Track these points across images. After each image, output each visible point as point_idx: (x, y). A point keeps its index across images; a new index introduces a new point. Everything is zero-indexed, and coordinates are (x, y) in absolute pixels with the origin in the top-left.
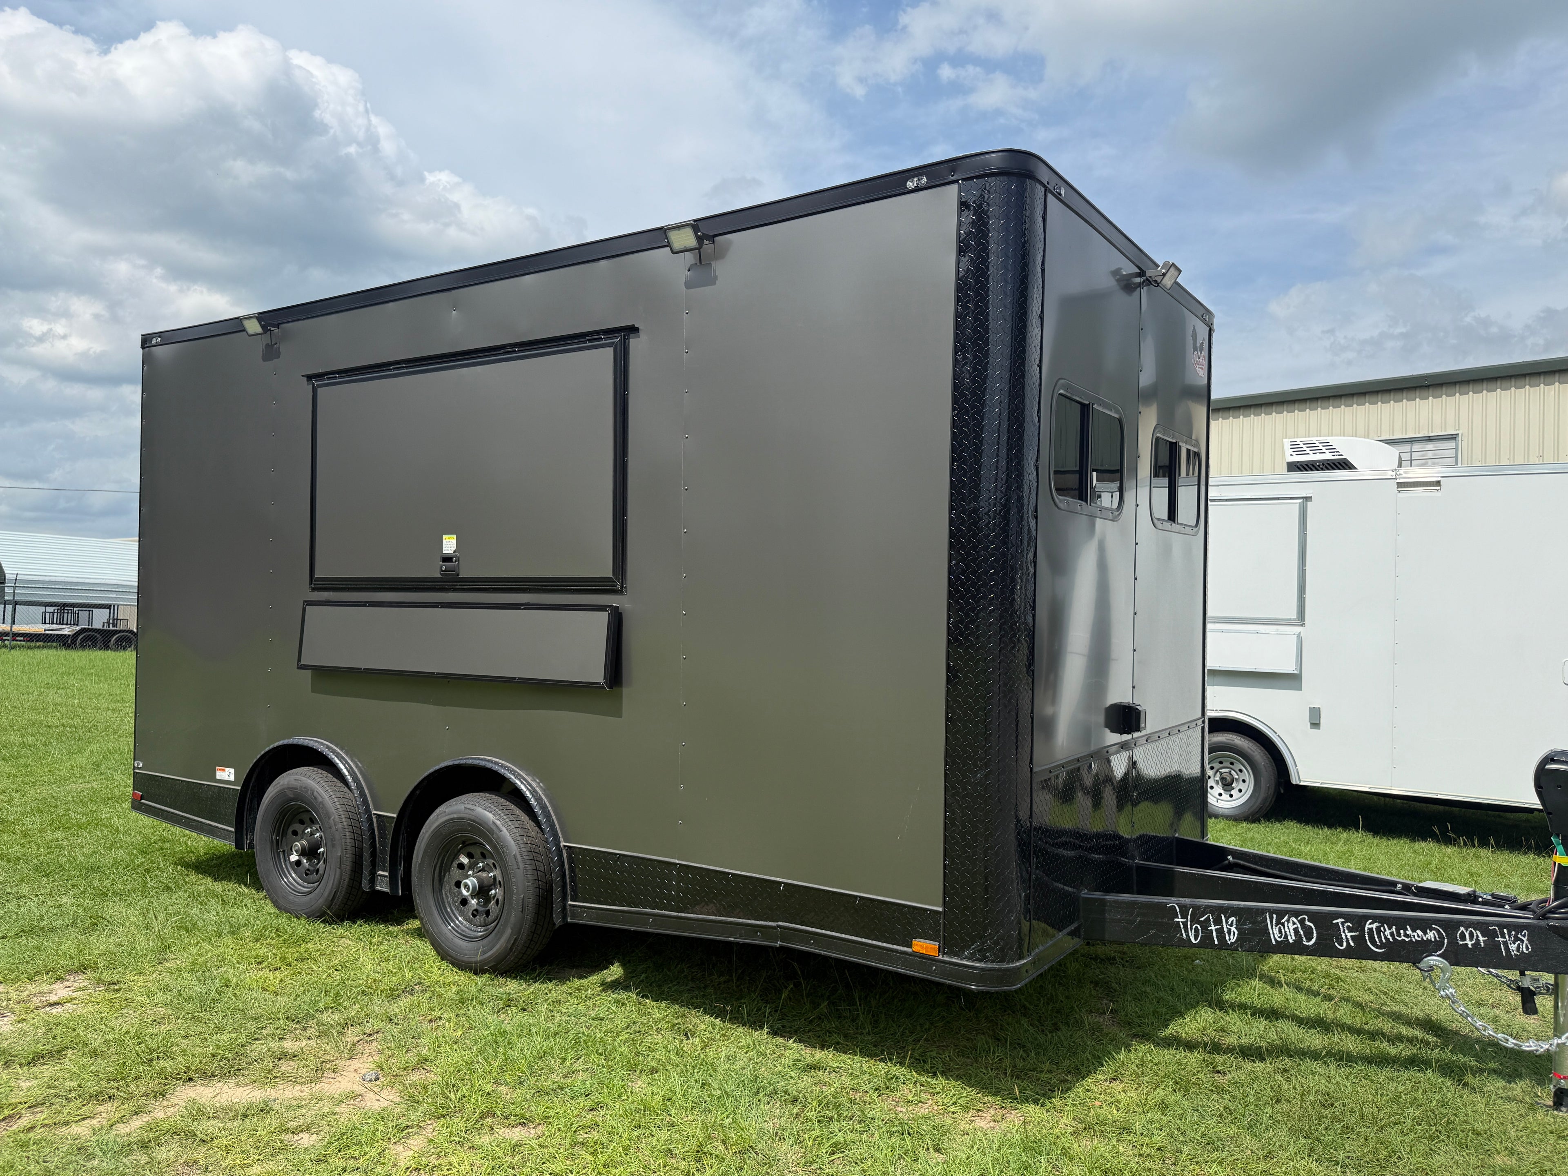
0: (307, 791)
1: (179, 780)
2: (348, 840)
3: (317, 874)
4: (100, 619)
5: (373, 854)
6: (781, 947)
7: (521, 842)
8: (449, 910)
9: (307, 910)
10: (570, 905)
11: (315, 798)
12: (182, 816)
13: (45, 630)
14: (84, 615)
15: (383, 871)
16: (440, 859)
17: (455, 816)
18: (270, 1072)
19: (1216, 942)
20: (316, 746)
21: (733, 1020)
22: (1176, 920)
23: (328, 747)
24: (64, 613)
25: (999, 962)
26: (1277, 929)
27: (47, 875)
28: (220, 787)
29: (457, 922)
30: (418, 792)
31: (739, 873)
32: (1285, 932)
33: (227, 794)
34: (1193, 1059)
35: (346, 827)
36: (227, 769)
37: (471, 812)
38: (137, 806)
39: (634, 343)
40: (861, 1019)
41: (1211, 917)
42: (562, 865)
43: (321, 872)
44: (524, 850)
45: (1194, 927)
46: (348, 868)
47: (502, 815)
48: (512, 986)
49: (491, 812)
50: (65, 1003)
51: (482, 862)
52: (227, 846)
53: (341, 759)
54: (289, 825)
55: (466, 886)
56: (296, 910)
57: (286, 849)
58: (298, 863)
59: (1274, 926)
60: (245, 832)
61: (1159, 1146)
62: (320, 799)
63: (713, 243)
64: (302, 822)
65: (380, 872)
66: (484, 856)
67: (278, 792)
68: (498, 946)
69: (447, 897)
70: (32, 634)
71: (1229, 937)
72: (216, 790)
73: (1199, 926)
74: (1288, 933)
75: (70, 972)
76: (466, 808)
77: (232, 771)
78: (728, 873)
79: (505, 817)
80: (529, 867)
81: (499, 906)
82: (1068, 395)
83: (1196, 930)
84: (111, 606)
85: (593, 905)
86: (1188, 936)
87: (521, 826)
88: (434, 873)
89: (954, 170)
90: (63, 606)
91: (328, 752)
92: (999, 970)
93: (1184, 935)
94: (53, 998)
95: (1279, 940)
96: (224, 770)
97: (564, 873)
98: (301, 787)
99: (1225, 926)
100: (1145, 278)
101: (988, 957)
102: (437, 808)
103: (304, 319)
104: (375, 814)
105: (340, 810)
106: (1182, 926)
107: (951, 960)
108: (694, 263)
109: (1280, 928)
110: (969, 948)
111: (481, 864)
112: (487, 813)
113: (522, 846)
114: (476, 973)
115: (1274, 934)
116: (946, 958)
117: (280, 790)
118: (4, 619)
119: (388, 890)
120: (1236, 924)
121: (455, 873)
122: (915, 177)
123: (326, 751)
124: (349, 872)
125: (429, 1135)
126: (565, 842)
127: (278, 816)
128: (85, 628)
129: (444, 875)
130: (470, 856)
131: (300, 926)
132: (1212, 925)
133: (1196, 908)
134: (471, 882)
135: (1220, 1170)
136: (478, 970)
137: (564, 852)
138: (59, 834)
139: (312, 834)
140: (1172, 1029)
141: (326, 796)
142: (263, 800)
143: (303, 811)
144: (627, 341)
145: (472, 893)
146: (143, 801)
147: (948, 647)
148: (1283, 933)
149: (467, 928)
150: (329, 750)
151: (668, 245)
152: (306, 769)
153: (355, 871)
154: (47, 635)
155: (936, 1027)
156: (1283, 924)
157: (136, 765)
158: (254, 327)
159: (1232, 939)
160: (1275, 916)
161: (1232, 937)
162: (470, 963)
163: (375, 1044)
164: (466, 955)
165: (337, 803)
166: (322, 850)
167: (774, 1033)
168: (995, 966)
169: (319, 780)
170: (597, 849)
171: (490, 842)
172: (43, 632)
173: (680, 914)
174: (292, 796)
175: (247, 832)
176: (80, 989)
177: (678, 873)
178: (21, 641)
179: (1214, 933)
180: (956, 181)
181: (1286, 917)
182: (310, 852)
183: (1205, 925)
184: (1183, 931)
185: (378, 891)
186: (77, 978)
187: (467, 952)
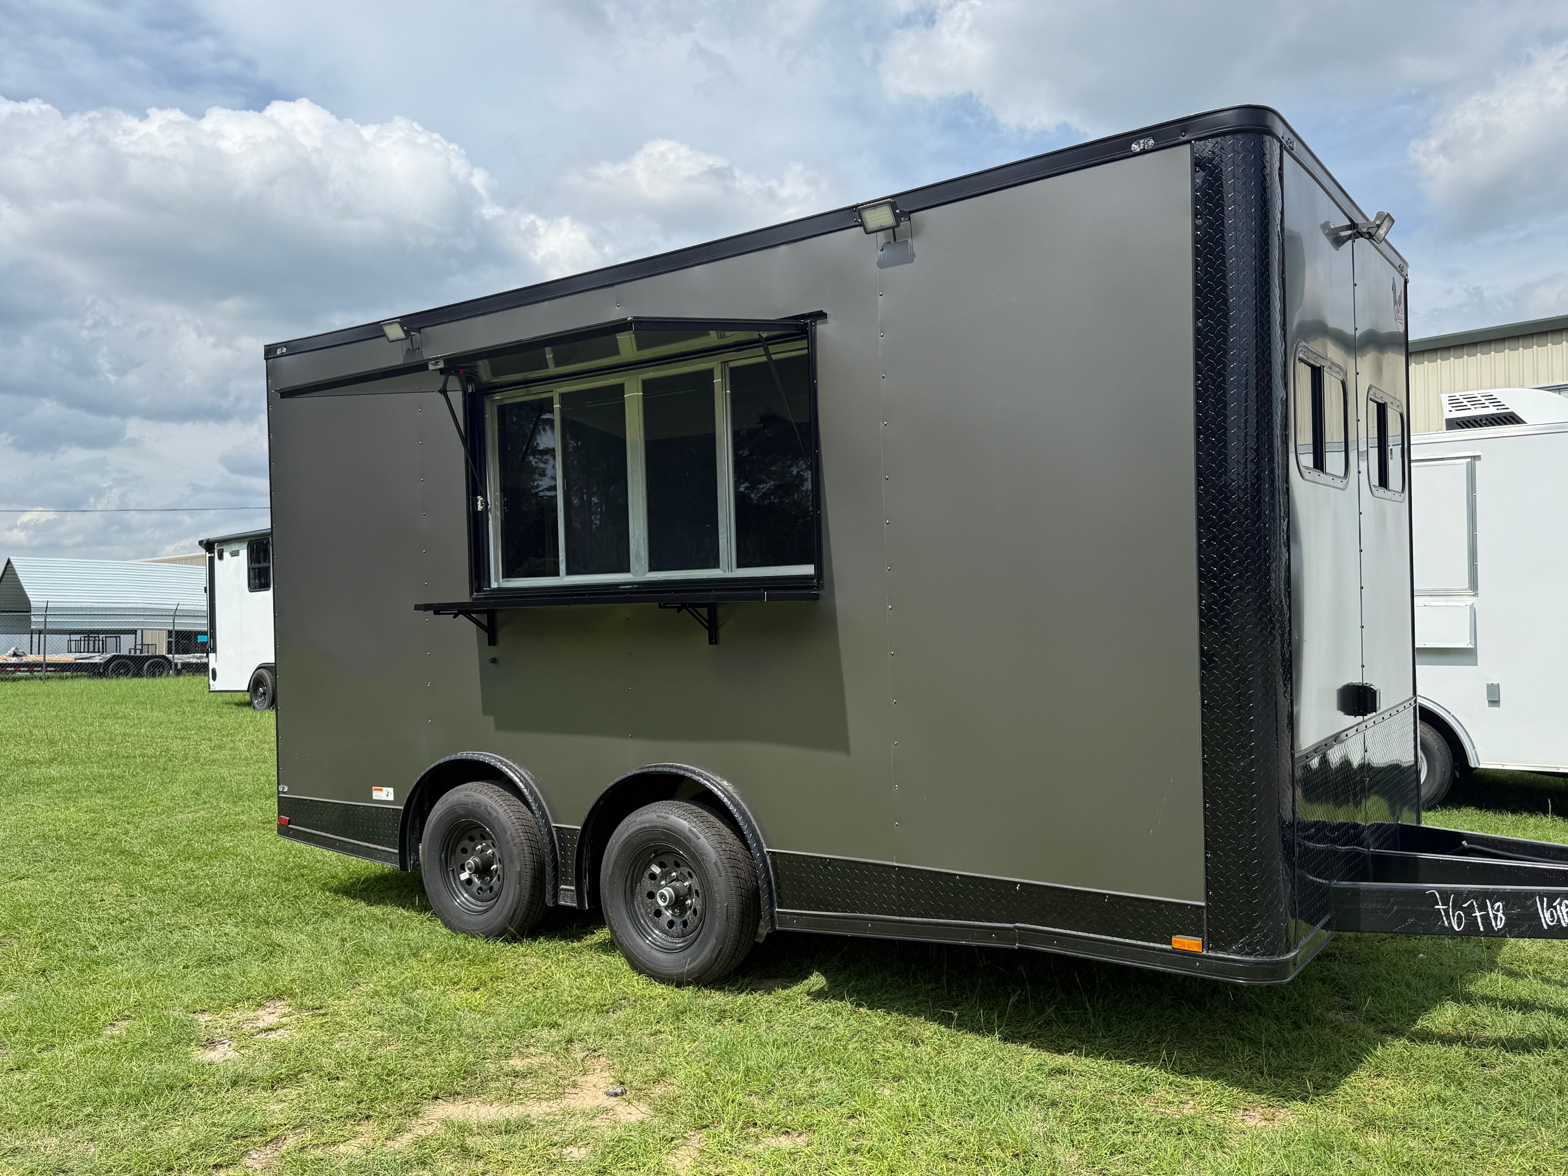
0: (480, 807)
1: (331, 803)
2: (527, 855)
3: (491, 892)
4: (127, 645)
5: (555, 868)
6: (1020, 949)
7: (720, 849)
8: (642, 922)
9: (485, 929)
10: (778, 912)
11: (490, 813)
12: (336, 839)
13: (76, 659)
14: (111, 642)
15: (566, 885)
16: (632, 869)
17: (647, 825)
18: (511, 1090)
19: (1482, 929)
20: (487, 760)
21: (960, 1026)
22: (1437, 907)
23: (500, 761)
24: (88, 640)
25: (1270, 955)
26: (1549, 913)
27: (200, 905)
28: (378, 807)
29: (655, 936)
30: (601, 803)
31: (967, 874)
32: (1558, 916)
33: (386, 814)
34: (1457, 1052)
35: (524, 841)
36: (385, 789)
37: (664, 821)
38: (284, 831)
39: (821, 328)
40: (1093, 1022)
41: (1475, 903)
42: (768, 872)
43: (496, 889)
44: (723, 857)
45: (1456, 914)
46: (528, 883)
47: (698, 822)
48: (718, 998)
49: (686, 819)
50: (278, 1028)
51: (675, 872)
52: (388, 867)
53: (514, 771)
54: (458, 843)
55: (663, 896)
56: (473, 930)
57: (455, 868)
58: (469, 881)
59: (1545, 910)
60: (408, 853)
61: (1451, 1140)
62: (495, 814)
63: (909, 220)
64: (472, 839)
65: (563, 887)
66: (677, 865)
67: (447, 809)
68: (701, 957)
69: (639, 908)
70: (62, 664)
71: (1496, 923)
72: (373, 811)
73: (1461, 913)
74: (1561, 917)
75: (268, 998)
76: (658, 816)
77: (391, 790)
78: (956, 875)
79: (701, 824)
80: (731, 875)
81: (698, 915)
82: (1305, 358)
83: (1459, 917)
84: (136, 631)
85: (803, 912)
86: (1450, 923)
87: (718, 833)
88: (626, 885)
89: (1185, 130)
90: (89, 633)
91: (501, 766)
92: (1271, 963)
93: (1446, 923)
94: (261, 1025)
95: (1551, 924)
96: (381, 790)
97: (770, 879)
98: (473, 803)
99: (1490, 912)
100: (1355, 230)
101: (1258, 950)
102: (624, 818)
103: (449, 322)
104: (554, 827)
105: (517, 824)
106: (1443, 913)
107: (1217, 955)
108: (885, 242)
109: (1551, 911)
110: (1237, 942)
111: (674, 874)
112: (683, 821)
113: (722, 853)
114: (678, 986)
115: (1545, 918)
116: (1211, 954)
117: (450, 807)
118: (31, 650)
119: (575, 905)
120: (1503, 910)
121: (647, 884)
122: (1141, 139)
123: (499, 765)
124: (528, 888)
125: (697, 1146)
126: (768, 848)
127: (447, 834)
128: (115, 656)
129: (636, 886)
130: (662, 865)
131: (480, 947)
132: (1477, 911)
133: (1458, 893)
134: (668, 891)
135: (1524, 1161)
136: (680, 984)
137: (768, 858)
138: (190, 864)
139: (482, 851)
140: (1422, 1023)
141: (501, 811)
142: (429, 818)
143: (473, 828)
144: (813, 328)
145: (669, 903)
146: (290, 826)
147: (1201, 630)
148: (1556, 917)
149: (663, 939)
150: (502, 763)
151: (862, 225)
152: (475, 784)
153: (534, 887)
154: (77, 664)
155: (1171, 1028)
156: (1555, 908)
157: (281, 789)
158: (395, 332)
159: (1499, 925)
160: (1545, 899)
161: (1499, 923)
162: (671, 975)
163: (602, 1059)
164: (666, 967)
165: (513, 818)
166: (494, 867)
167: (1005, 1039)
168: (1266, 959)
169: (491, 794)
170: (804, 853)
171: (687, 850)
172: (74, 661)
173: (902, 918)
174: (463, 813)
175: (410, 852)
176: (285, 1015)
177: (898, 876)
178: (51, 671)
179: (1479, 920)
180: (1189, 142)
181: (1558, 900)
182: (483, 870)
183: (1469, 911)
184: (1445, 919)
185: (562, 906)
186: (277, 1005)
187: (667, 964)
